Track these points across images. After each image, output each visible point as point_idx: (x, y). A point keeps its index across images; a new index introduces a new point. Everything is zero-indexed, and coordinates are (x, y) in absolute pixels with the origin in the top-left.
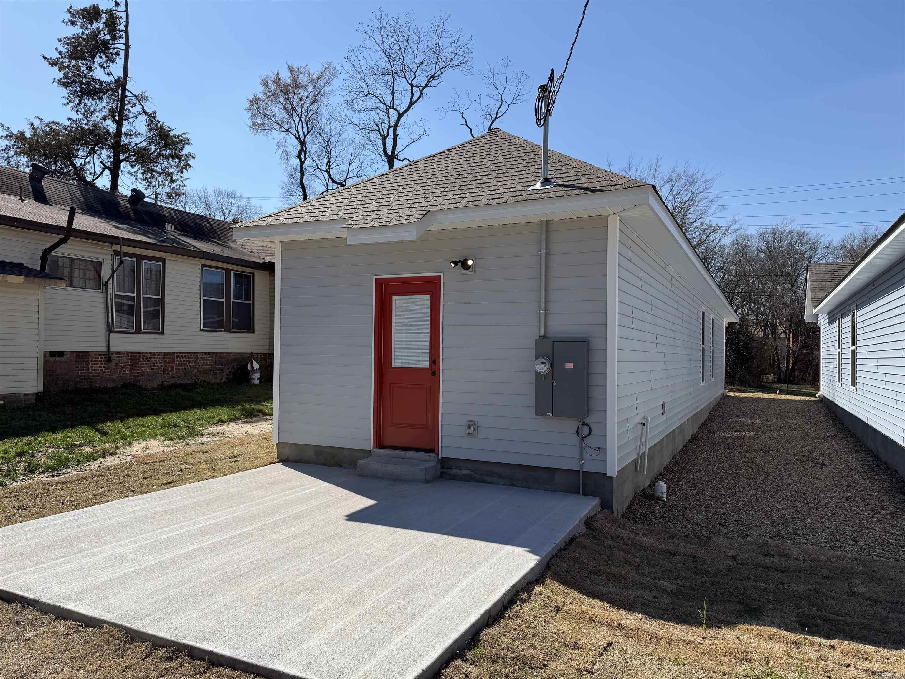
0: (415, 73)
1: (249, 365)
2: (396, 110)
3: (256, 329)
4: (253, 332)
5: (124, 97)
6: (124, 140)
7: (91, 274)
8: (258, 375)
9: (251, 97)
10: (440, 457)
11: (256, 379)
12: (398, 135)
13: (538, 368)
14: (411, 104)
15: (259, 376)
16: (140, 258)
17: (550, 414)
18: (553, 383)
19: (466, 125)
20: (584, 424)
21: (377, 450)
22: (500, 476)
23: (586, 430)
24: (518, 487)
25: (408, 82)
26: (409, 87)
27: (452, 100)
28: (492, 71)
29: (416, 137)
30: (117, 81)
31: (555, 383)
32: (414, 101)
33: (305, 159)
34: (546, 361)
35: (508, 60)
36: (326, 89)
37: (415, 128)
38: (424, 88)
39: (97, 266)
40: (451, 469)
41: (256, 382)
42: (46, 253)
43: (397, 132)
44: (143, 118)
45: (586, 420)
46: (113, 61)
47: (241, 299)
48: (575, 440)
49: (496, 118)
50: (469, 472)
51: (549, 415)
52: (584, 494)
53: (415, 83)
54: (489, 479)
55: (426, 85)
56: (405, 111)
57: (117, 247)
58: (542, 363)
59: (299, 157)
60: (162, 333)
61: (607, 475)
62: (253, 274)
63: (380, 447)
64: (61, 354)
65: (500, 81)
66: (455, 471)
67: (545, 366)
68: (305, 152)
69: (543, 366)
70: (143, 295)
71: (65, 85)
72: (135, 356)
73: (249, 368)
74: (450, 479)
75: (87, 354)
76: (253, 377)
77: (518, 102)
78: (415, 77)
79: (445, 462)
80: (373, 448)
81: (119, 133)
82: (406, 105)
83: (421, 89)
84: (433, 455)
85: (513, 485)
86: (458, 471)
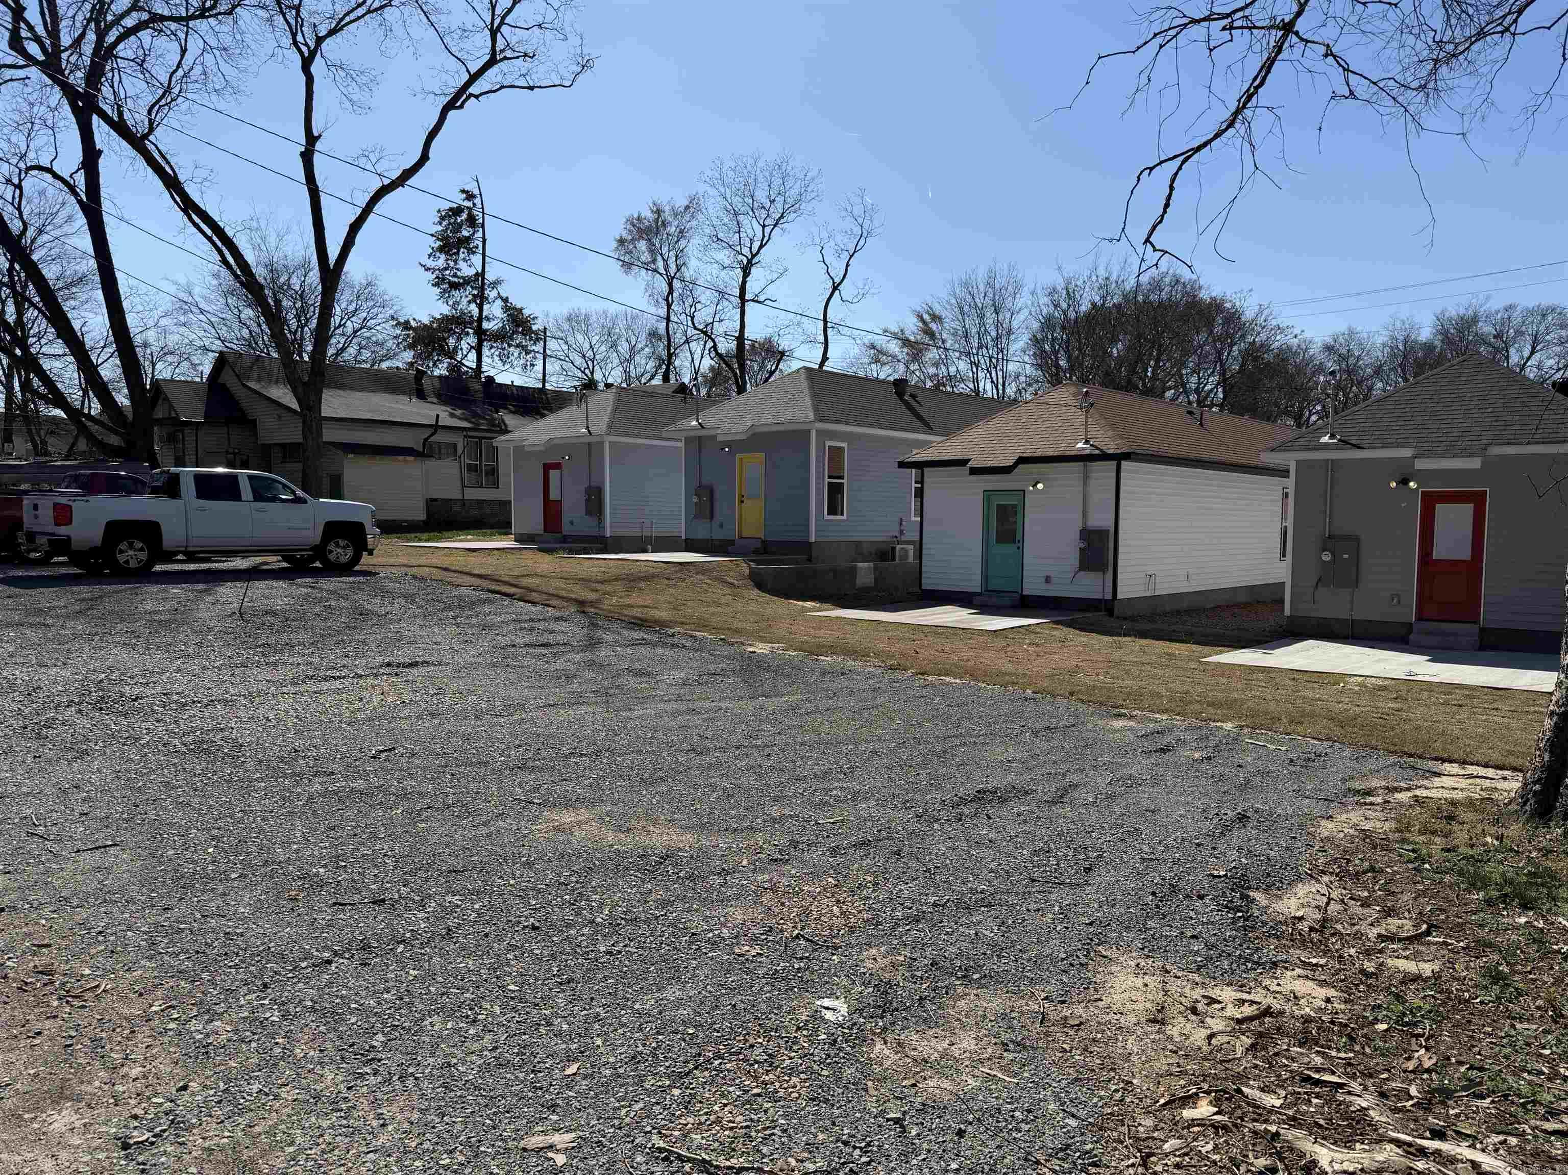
5: (483, 284)
6: (485, 325)
7: (451, 450)
9: (618, 238)
16: (481, 438)
30: (477, 274)
33: (672, 302)
36: (692, 223)
39: (455, 446)
42: (426, 440)
44: (499, 302)
46: (474, 253)
49: (855, 252)
57: (465, 433)
59: (667, 300)
60: (498, 487)
64: (435, 500)
70: (484, 463)
71: (436, 285)
72: (481, 502)
75: (451, 500)
81: (480, 319)
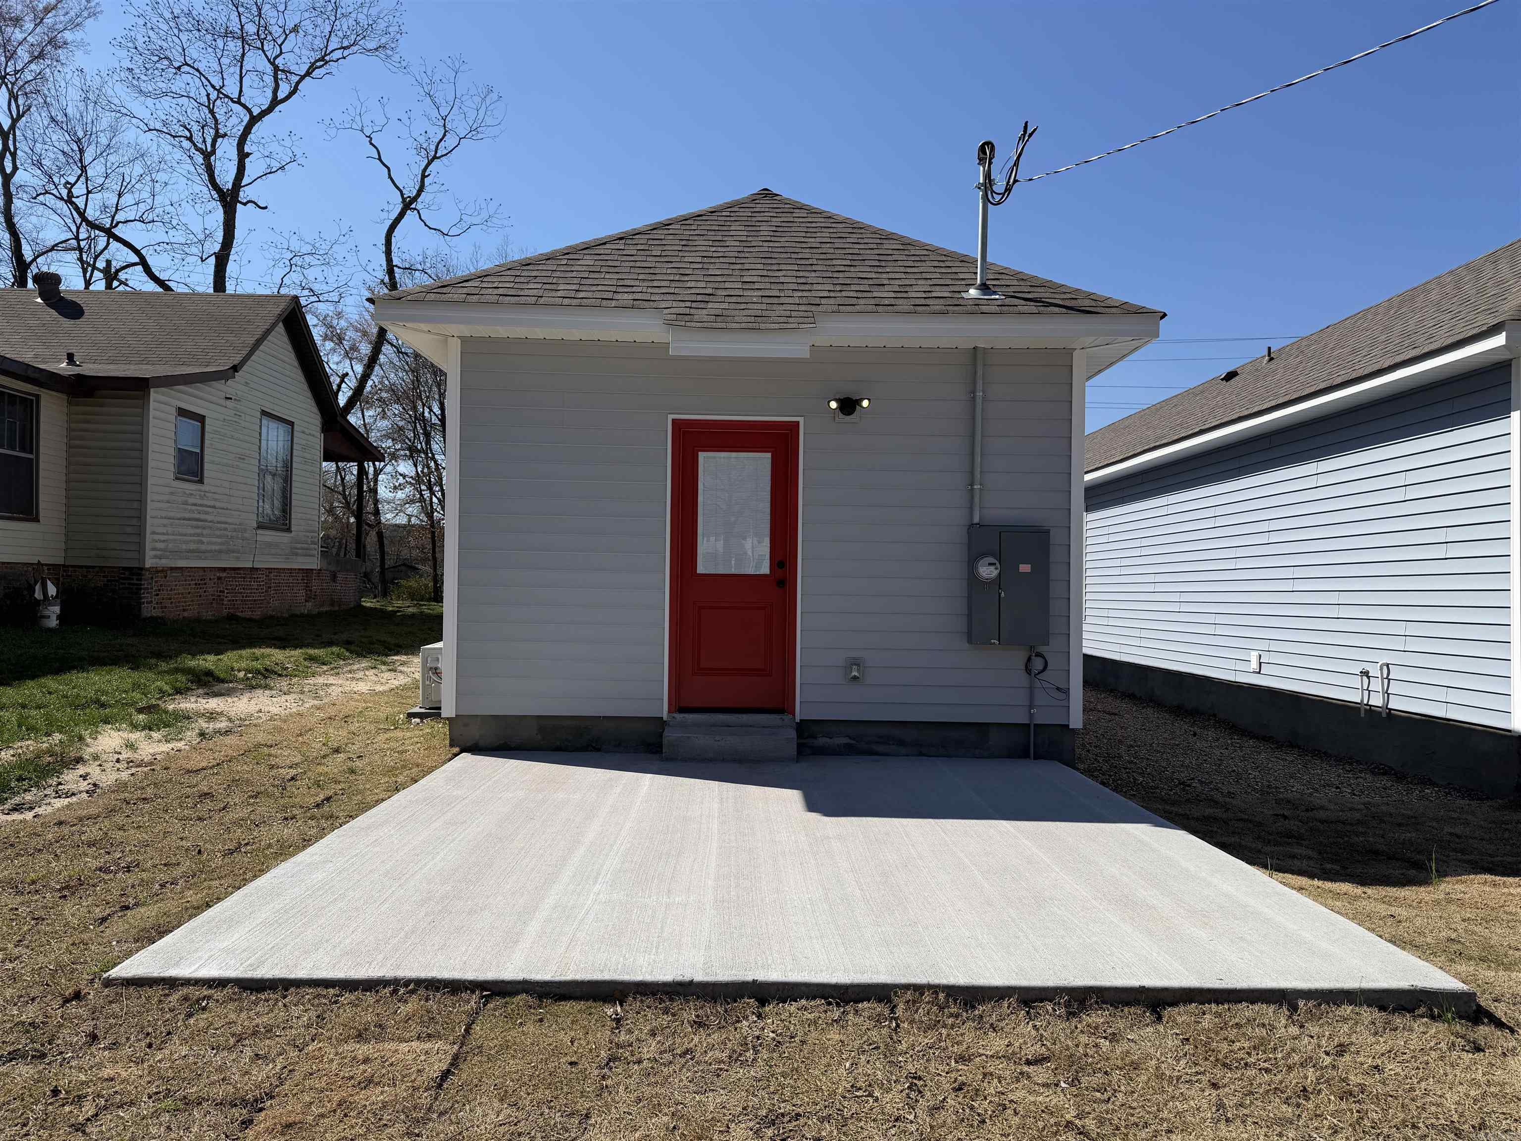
0: (280, 46)
1: (38, 587)
2: (244, 106)
3: (42, 514)
4: (36, 520)
8: (57, 609)
10: (798, 720)
11: (54, 617)
12: (248, 155)
13: (983, 572)
14: (275, 102)
15: (58, 612)
17: (995, 641)
18: (1000, 594)
19: (380, 159)
20: (1038, 655)
21: (679, 716)
22: (901, 743)
23: (1038, 664)
24: (930, 756)
25: (269, 60)
26: (269, 69)
27: (350, 107)
28: (429, 73)
29: (276, 165)
31: (1003, 594)
32: (281, 95)
33: (15, 169)
34: (996, 562)
35: (461, 62)
36: (68, 36)
37: (274, 147)
38: (302, 78)
40: (816, 738)
41: (53, 623)
43: (247, 149)
45: (1042, 649)
47: (13, 449)
48: (1022, 679)
50: (846, 740)
51: (994, 643)
52: (1035, 759)
53: (279, 62)
54: (881, 748)
55: (308, 73)
56: (264, 113)
58: (990, 564)
61: (1071, 727)
62: (38, 397)
63: (682, 710)
65: (444, 94)
66: (822, 741)
67: (996, 569)
68: (14, 155)
69: (992, 568)
73: (38, 595)
74: (814, 754)
76: (46, 613)
77: (480, 136)
78: (281, 53)
79: (805, 728)
80: (670, 711)
82: (266, 104)
83: (295, 79)
84: (787, 717)
85: (921, 754)
86: (828, 740)
